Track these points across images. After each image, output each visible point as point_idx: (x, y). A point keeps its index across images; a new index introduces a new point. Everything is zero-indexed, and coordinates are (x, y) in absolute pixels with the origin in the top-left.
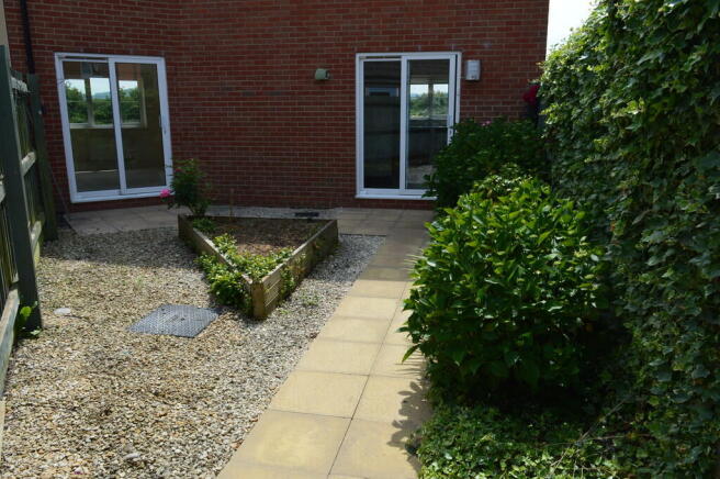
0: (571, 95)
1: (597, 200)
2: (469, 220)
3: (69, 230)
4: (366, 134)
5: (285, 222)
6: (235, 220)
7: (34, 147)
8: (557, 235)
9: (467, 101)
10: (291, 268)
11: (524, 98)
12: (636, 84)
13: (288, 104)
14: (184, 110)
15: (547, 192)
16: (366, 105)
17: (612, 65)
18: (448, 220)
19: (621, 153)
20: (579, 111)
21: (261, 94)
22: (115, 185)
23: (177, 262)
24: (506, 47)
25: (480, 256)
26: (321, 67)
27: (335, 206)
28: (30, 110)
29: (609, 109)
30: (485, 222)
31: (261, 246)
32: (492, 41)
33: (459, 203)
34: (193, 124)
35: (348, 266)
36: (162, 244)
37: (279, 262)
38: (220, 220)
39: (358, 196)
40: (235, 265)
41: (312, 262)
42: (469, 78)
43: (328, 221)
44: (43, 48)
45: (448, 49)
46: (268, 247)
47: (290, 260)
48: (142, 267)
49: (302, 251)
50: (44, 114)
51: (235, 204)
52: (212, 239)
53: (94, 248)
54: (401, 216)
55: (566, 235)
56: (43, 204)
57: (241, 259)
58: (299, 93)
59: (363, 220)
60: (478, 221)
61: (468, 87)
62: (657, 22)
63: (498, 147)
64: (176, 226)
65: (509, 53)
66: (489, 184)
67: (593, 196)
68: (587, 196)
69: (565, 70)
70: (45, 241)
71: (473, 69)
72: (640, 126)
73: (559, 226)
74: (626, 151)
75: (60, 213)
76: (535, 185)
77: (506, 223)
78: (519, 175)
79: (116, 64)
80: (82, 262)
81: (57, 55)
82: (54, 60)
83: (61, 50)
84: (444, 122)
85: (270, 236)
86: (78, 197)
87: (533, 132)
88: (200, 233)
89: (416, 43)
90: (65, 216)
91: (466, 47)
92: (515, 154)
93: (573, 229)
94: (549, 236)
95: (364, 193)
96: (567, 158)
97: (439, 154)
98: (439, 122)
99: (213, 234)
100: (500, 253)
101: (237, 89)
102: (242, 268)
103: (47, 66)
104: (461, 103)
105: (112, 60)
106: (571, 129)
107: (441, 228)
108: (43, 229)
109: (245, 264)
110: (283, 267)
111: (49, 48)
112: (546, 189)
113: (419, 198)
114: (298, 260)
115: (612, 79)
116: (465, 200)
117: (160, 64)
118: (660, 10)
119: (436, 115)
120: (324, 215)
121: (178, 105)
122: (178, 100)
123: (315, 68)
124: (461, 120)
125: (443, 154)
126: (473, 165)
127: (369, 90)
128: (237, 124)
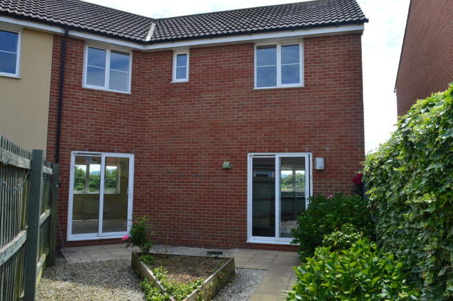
0: (384, 182)
1: (409, 253)
2: (323, 267)
3: (62, 260)
4: (254, 200)
5: (201, 259)
6: (168, 256)
7: (50, 206)
8: (385, 279)
9: (318, 182)
10: (203, 292)
11: (353, 180)
12: (427, 182)
13: (206, 182)
14: (142, 184)
15: (375, 248)
16: (254, 182)
17: (409, 168)
18: (308, 266)
19: (423, 225)
20: (390, 193)
21: (189, 176)
22: (95, 230)
23: (128, 285)
24: (340, 150)
25: (332, 293)
26: (226, 161)
27: (233, 247)
28: (52, 184)
29: (411, 196)
30: (334, 268)
31: (184, 276)
32: (331, 147)
33: (315, 253)
34: (147, 193)
35: (241, 292)
36: (120, 271)
37: (195, 288)
38: (159, 256)
39: (248, 241)
40: (165, 289)
41: (216, 287)
42: (318, 168)
43: (228, 259)
44: (66, 148)
45: (304, 151)
46: (188, 276)
47: (202, 287)
48: (105, 287)
49: (210, 281)
50: (59, 187)
51: (168, 245)
52: (152, 269)
53: (76, 272)
54: (276, 256)
55: (391, 279)
56: (49, 241)
57: (170, 285)
58: (213, 176)
59: (251, 258)
60: (329, 267)
61: (317, 173)
62: (436, 146)
63: (339, 212)
64: (130, 259)
65: (342, 153)
66: (335, 237)
67: (407, 251)
68: (402, 250)
69: (378, 167)
70: (47, 266)
71: (320, 163)
72: (434, 209)
73: (386, 272)
74: (427, 224)
75: (59, 248)
76: (366, 242)
77: (349, 270)
78: (354, 231)
79: (106, 157)
80: (67, 283)
81: (73, 152)
82: (70, 155)
83: (76, 150)
84: (303, 194)
85: (190, 268)
86: (71, 237)
87: (361, 202)
88: (145, 265)
89: (284, 147)
90: (62, 250)
91: (315, 150)
92: (351, 216)
93: (396, 275)
94: (379, 280)
95: (252, 239)
96: (386, 222)
97: (301, 215)
98: (300, 193)
99: (153, 266)
100: (346, 293)
101: (176, 173)
102: (170, 291)
103: (66, 158)
104: (313, 183)
105: (104, 155)
106: (387, 204)
107: (304, 272)
108: (46, 259)
109: (172, 289)
110: (197, 292)
111: (69, 148)
112: (374, 246)
113: (289, 243)
114: (207, 287)
115: (410, 176)
116: (319, 251)
117: (131, 157)
118: (436, 140)
119: (298, 189)
120: (226, 254)
121: (139, 182)
122: (140, 179)
123: (223, 161)
124: (314, 193)
125: (303, 215)
126: (323, 224)
127: (256, 173)
128: (173, 194)
